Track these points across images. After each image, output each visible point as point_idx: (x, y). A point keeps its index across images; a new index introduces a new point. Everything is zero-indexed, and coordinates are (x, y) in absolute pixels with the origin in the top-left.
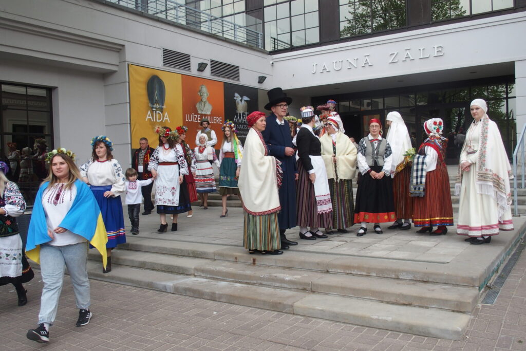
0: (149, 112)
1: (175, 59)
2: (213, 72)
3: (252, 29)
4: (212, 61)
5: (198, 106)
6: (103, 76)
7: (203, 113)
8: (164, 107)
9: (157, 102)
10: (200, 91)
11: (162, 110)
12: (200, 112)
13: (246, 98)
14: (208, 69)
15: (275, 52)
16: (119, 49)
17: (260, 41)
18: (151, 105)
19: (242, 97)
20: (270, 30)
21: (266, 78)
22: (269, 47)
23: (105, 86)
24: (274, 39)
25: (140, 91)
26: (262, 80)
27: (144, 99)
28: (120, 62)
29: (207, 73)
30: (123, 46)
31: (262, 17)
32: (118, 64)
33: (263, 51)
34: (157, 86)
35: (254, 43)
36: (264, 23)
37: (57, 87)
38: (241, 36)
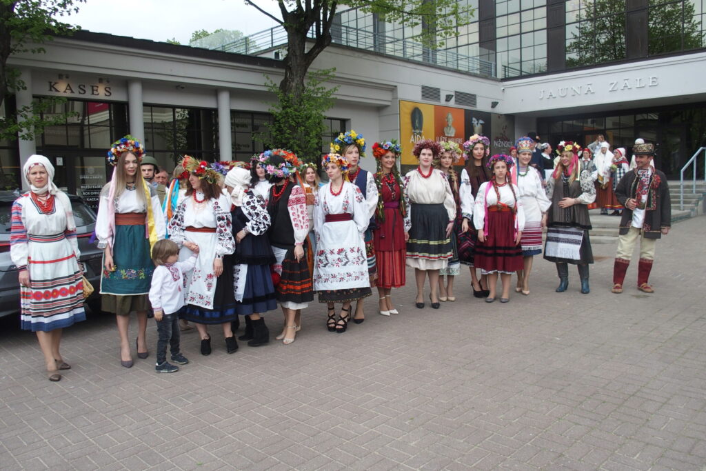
0: (412, 137)
1: (430, 93)
2: (457, 101)
3: (485, 59)
4: (456, 92)
5: (445, 129)
6: (379, 109)
7: (449, 135)
8: (422, 132)
9: (417, 128)
10: (447, 118)
11: (420, 134)
12: (446, 135)
13: (481, 122)
14: (453, 99)
15: (506, 79)
16: (393, 89)
17: (493, 70)
18: (413, 131)
19: (478, 120)
20: (502, 59)
21: (498, 103)
22: (500, 75)
23: (379, 116)
24: (505, 67)
25: (407, 119)
26: (494, 105)
27: (409, 126)
28: (393, 99)
29: (452, 103)
30: (396, 86)
31: (494, 49)
32: (390, 100)
33: (496, 80)
34: (417, 116)
35: (487, 73)
36: (496, 53)
37: (350, 119)
38: (475, 66)
